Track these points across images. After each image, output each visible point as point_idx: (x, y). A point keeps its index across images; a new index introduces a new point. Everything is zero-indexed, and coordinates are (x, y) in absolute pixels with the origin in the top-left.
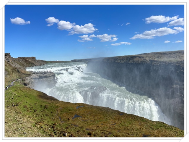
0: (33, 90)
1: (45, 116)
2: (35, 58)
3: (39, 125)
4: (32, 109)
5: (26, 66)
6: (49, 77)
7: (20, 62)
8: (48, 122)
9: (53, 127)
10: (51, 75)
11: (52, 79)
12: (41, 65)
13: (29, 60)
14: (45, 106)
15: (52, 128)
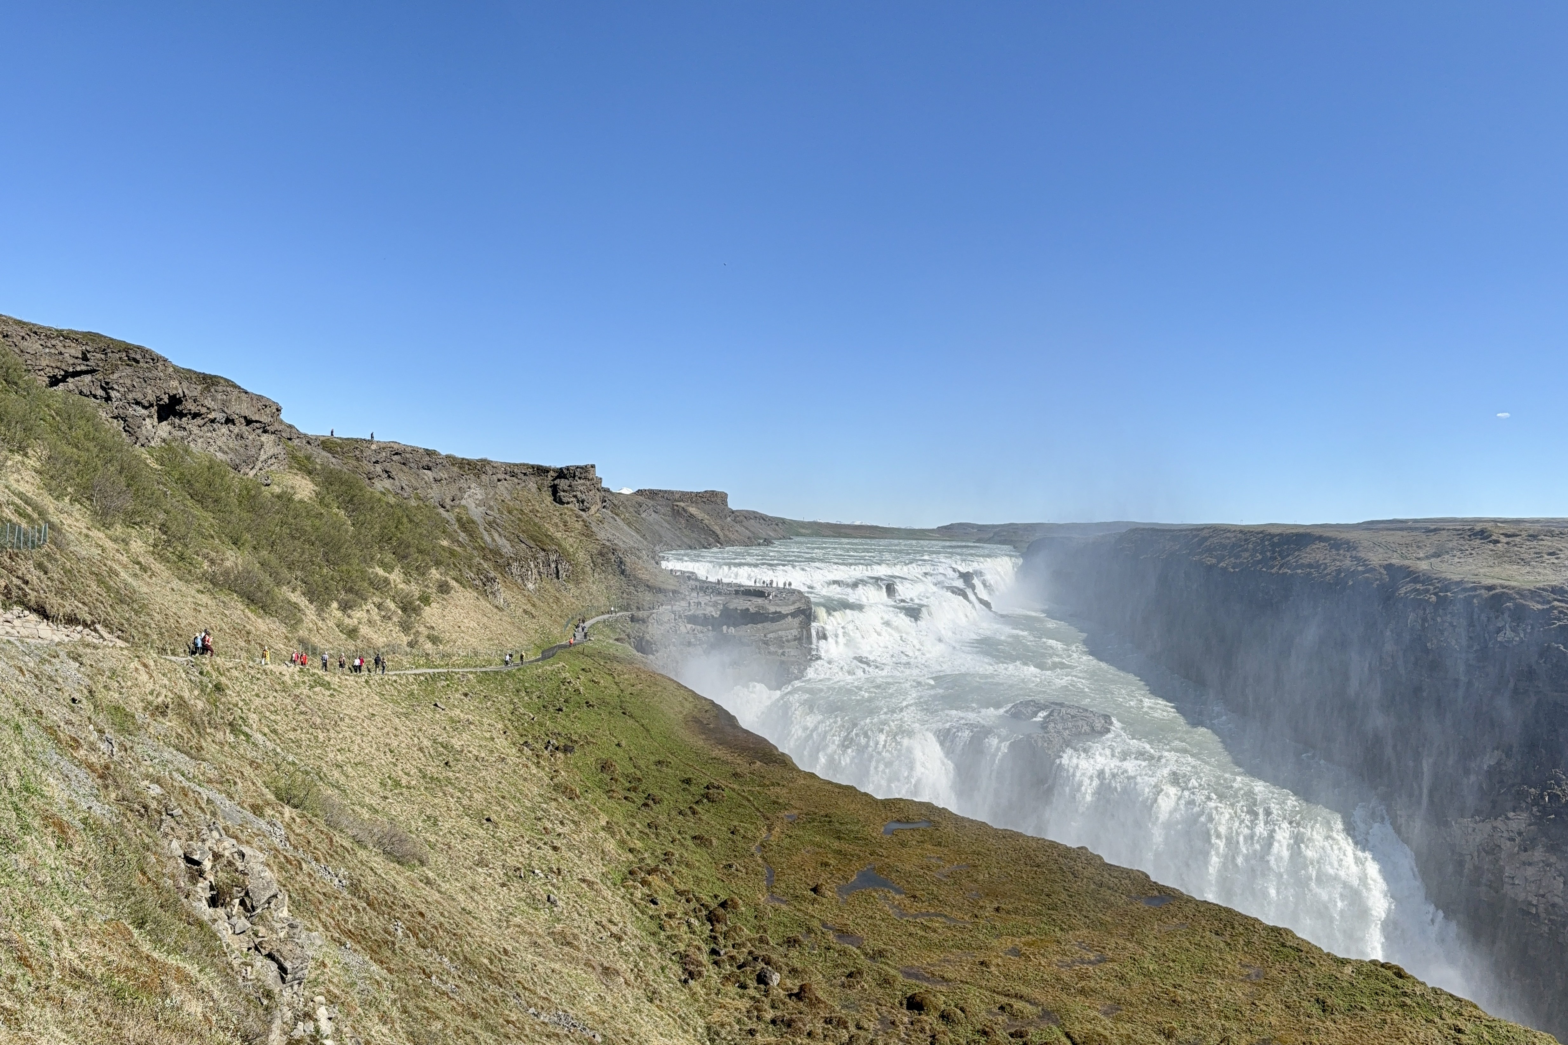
0: (672, 687)
1: (689, 843)
2: (723, 497)
3: (644, 883)
4: (635, 789)
5: (666, 544)
6: (779, 617)
7: (644, 515)
8: (698, 881)
9: (712, 918)
10: (792, 608)
11: (795, 632)
12: (750, 541)
13: (693, 510)
14: (708, 787)
15: (709, 920)
